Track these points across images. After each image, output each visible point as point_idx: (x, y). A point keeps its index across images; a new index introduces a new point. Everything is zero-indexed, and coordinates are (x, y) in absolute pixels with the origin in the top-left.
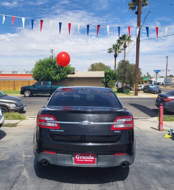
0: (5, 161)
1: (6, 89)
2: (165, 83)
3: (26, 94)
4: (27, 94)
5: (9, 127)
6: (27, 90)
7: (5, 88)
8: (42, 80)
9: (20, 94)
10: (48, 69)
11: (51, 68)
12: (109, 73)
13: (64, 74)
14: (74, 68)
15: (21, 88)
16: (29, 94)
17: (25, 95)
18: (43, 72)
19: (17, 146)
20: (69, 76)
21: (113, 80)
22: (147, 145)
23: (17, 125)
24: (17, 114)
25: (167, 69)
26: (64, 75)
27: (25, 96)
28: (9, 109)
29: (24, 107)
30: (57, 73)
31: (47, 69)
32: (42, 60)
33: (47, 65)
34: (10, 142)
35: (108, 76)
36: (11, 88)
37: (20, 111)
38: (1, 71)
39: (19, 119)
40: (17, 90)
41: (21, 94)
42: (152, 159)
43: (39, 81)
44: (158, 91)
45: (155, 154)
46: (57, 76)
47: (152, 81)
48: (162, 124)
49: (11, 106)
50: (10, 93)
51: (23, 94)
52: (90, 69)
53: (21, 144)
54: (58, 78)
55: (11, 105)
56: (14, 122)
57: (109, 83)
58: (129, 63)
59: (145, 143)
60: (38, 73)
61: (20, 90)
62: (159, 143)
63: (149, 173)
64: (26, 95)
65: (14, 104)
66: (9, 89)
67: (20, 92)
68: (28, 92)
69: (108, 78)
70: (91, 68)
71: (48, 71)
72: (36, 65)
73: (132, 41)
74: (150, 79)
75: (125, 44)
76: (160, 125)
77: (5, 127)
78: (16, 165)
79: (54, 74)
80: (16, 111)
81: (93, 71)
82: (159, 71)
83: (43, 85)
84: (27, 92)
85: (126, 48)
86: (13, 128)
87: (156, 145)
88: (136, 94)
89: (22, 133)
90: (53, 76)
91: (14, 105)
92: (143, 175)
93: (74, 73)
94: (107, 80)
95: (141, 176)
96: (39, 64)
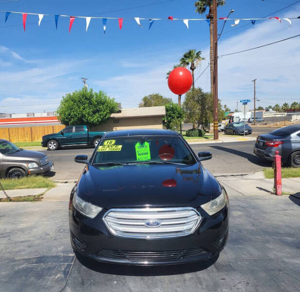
0: (30, 268)
1: (20, 139)
2: (252, 119)
3: (50, 146)
4: (52, 146)
5: (30, 202)
6: (51, 140)
7: (18, 138)
8: (73, 124)
9: (41, 147)
10: (82, 107)
11: (86, 105)
12: (172, 108)
13: (105, 112)
14: (120, 104)
15: (43, 137)
16: (55, 146)
17: (49, 148)
18: (73, 112)
19: (48, 237)
20: (113, 115)
21: (178, 118)
22: (267, 222)
23: (42, 198)
24: (40, 178)
25: (255, 99)
26: (106, 114)
27: (49, 150)
28: (28, 171)
29: (51, 166)
30: (94, 113)
31: (79, 108)
32: (72, 94)
33: (79, 101)
34: (35, 230)
35: (169, 112)
36: (27, 139)
37: (44, 173)
38: (11, 115)
39: (44, 187)
40: (36, 141)
41: (43, 146)
42: (288, 250)
43: (69, 125)
44: (247, 131)
45: (289, 239)
46: (96, 117)
47: (233, 117)
48: (280, 184)
49: (31, 167)
50: (25, 146)
51: (46, 146)
52: (141, 104)
53: (53, 232)
54: (97, 120)
55: (30, 164)
56: (37, 192)
57: (172, 123)
58: (202, 91)
59: (263, 219)
60: (67, 113)
61: (41, 140)
62: (286, 217)
63: (294, 279)
64: (51, 148)
65: (34, 163)
66: (24, 139)
67: (42, 143)
68: (54, 143)
69: (170, 116)
70: (143, 103)
71: (81, 109)
72: (62, 103)
73: (203, 59)
74: (230, 115)
75: (193, 64)
76: (278, 186)
77: (25, 203)
78: (50, 276)
79: (91, 113)
80: (38, 174)
81: (146, 106)
82: (248, 101)
83: (76, 131)
84: (52, 143)
85: (195, 70)
86: (37, 203)
87: (283, 221)
88: (216, 137)
89: (53, 211)
90: (90, 117)
91: (35, 165)
92: (285, 286)
93: (120, 112)
94: (169, 118)
95: (283, 288)
96: (66, 101)
